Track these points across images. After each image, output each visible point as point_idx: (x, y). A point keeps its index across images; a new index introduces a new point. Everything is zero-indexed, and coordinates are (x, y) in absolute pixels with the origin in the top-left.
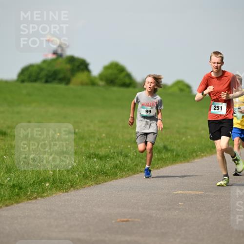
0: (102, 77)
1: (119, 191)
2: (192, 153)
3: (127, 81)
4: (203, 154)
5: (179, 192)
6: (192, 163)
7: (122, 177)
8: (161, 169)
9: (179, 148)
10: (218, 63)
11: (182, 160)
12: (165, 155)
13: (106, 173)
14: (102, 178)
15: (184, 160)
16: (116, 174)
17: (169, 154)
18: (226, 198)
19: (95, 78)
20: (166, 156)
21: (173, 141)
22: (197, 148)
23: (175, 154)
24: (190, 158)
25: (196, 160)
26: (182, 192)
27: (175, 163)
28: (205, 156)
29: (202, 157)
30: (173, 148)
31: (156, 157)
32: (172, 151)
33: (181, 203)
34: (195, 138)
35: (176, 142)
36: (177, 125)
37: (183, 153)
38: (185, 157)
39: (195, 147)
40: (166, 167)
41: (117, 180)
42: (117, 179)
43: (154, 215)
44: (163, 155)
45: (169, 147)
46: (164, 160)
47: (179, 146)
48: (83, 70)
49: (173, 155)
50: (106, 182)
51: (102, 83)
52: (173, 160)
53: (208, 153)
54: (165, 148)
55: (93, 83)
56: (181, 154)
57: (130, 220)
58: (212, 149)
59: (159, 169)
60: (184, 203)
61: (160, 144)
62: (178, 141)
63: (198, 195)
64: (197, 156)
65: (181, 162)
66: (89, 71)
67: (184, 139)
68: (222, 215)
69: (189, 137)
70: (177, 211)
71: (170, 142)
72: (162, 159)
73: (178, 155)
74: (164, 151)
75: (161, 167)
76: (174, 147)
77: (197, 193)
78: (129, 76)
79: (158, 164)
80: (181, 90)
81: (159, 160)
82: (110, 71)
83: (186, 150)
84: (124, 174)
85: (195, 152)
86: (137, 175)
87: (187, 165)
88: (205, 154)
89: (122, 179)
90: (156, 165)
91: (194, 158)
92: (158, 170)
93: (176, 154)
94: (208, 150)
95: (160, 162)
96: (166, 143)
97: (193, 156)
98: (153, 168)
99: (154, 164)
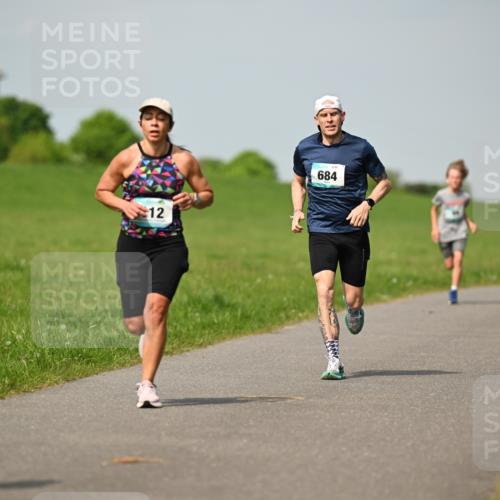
0: (76, 143)
1: (116, 396)
2: (278, 311)
4: (300, 315)
6: (277, 333)
7: (123, 365)
8: (210, 348)
9: (249, 302)
11: (256, 326)
12: (217, 316)
13: (87, 356)
14: (78, 367)
15: (260, 327)
16: (111, 360)
17: (227, 314)
18: (352, 411)
19: (62, 146)
20: (220, 318)
21: (234, 286)
22: (288, 299)
23: (239, 313)
24: (273, 323)
25: (286, 328)
27: (240, 333)
28: (307, 317)
29: (300, 319)
30: (234, 301)
31: (199, 320)
32: (233, 307)
34: (283, 279)
35: (241, 288)
36: (244, 250)
37: (257, 313)
38: (261, 320)
39: (285, 299)
40: (219, 341)
41: (112, 372)
42: (112, 369)
43: (195, 449)
44: (214, 317)
45: (226, 299)
46: (215, 327)
47: (249, 296)
48: (35, 129)
49: (236, 316)
50: (86, 376)
51: (78, 158)
52: (236, 328)
54: (218, 299)
55: (57, 158)
56: (254, 312)
57: (141, 459)
59: (205, 347)
61: (207, 293)
62: (247, 284)
64: (288, 317)
65: (253, 331)
66: (48, 131)
67: (259, 280)
68: (344, 449)
69: (270, 276)
70: (245, 441)
71: (229, 288)
72: (211, 325)
73: (246, 317)
74: (216, 307)
75: (210, 344)
76: (238, 298)
79: (201, 336)
80: (253, 173)
81: (204, 328)
82: (95, 132)
83: (263, 306)
84: (128, 358)
85: (285, 309)
87: (266, 336)
88: (305, 314)
89: (123, 370)
90: (197, 339)
91: (282, 323)
92: (204, 350)
93: (242, 314)
95: (207, 332)
96: (220, 290)
97: (280, 319)
98: (192, 344)
99: (194, 337)
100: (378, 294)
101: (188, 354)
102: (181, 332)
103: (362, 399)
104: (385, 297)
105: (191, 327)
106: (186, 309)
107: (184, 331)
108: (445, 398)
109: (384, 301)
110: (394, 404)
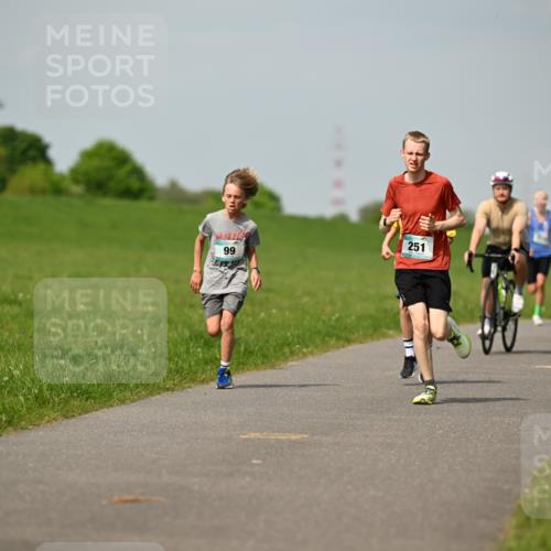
0: (76, 174)
1: (116, 434)
2: (282, 346)
3: (135, 184)
4: (305, 350)
5: (253, 435)
6: (281, 369)
7: (123, 402)
8: (212, 384)
9: (252, 337)
10: (417, 154)
11: (259, 362)
13: (87, 392)
14: (76, 403)
15: (263, 363)
16: (111, 396)
18: (357, 449)
19: (62, 177)
22: (292, 335)
23: (242, 349)
24: (278, 359)
25: (290, 363)
26: (258, 435)
27: (243, 369)
28: (312, 353)
29: (305, 355)
33: (257, 459)
34: (287, 313)
37: (261, 348)
38: (265, 356)
39: (289, 334)
41: (111, 409)
42: (112, 406)
43: (196, 487)
47: (252, 331)
48: (34, 160)
49: (238, 352)
50: (86, 412)
51: (77, 189)
52: (239, 364)
53: (316, 347)
55: (57, 189)
56: (257, 348)
57: (141, 498)
58: (326, 339)
59: (207, 383)
60: (264, 460)
62: (250, 319)
63: (295, 442)
64: (292, 353)
65: (256, 366)
66: (48, 162)
67: (262, 315)
68: (349, 488)
69: (274, 311)
70: (248, 479)
72: (213, 360)
73: (249, 353)
75: (212, 380)
76: (242, 333)
77: (294, 437)
78: (138, 172)
79: (204, 372)
80: (257, 205)
81: (206, 363)
82: (96, 162)
83: (267, 341)
86: (158, 397)
87: (270, 372)
88: (310, 349)
89: (123, 406)
90: (199, 375)
91: (286, 359)
92: (205, 386)
93: (245, 350)
94: (318, 341)
95: (209, 367)
97: (284, 354)
98: (193, 380)
99: (195, 373)
100: (384, 330)
101: (190, 390)
102: (182, 368)
103: (367, 436)
104: (391, 332)
105: (193, 363)
106: (188, 344)
107: (186, 366)
108: (453, 435)
109: (391, 337)
110: (400, 442)
